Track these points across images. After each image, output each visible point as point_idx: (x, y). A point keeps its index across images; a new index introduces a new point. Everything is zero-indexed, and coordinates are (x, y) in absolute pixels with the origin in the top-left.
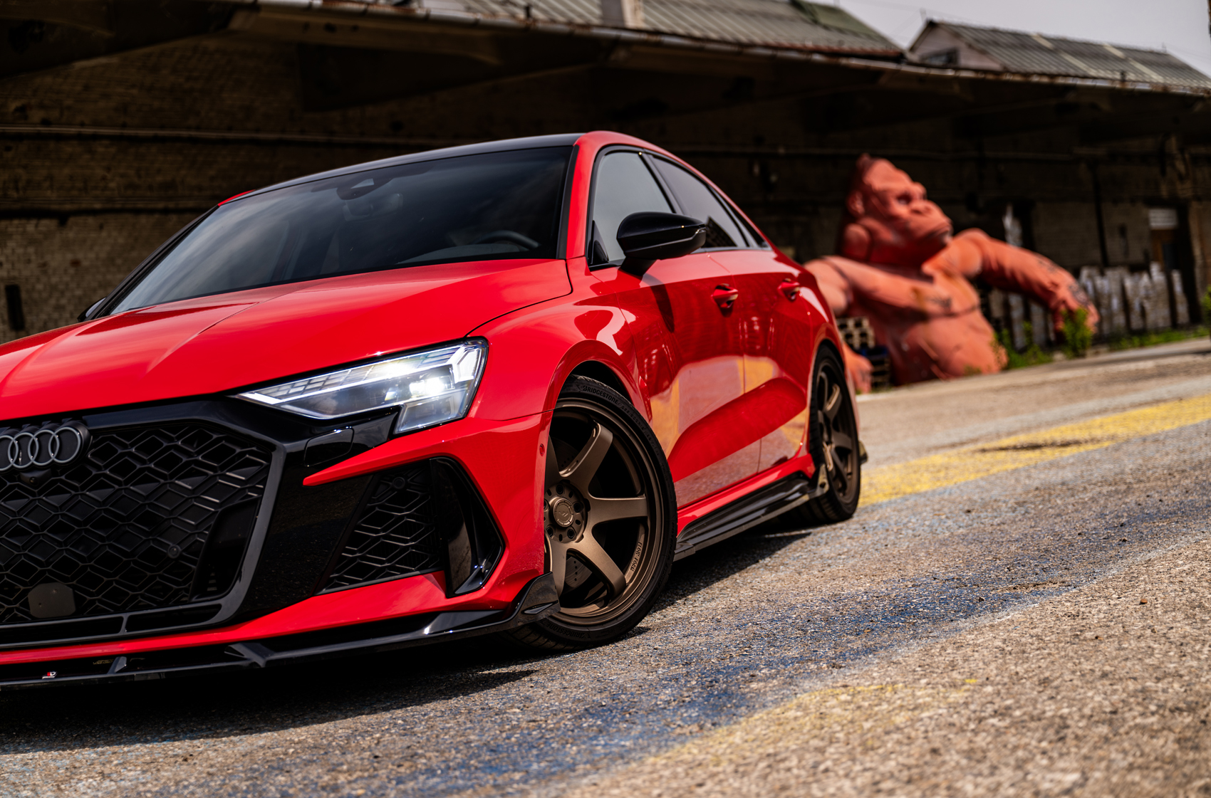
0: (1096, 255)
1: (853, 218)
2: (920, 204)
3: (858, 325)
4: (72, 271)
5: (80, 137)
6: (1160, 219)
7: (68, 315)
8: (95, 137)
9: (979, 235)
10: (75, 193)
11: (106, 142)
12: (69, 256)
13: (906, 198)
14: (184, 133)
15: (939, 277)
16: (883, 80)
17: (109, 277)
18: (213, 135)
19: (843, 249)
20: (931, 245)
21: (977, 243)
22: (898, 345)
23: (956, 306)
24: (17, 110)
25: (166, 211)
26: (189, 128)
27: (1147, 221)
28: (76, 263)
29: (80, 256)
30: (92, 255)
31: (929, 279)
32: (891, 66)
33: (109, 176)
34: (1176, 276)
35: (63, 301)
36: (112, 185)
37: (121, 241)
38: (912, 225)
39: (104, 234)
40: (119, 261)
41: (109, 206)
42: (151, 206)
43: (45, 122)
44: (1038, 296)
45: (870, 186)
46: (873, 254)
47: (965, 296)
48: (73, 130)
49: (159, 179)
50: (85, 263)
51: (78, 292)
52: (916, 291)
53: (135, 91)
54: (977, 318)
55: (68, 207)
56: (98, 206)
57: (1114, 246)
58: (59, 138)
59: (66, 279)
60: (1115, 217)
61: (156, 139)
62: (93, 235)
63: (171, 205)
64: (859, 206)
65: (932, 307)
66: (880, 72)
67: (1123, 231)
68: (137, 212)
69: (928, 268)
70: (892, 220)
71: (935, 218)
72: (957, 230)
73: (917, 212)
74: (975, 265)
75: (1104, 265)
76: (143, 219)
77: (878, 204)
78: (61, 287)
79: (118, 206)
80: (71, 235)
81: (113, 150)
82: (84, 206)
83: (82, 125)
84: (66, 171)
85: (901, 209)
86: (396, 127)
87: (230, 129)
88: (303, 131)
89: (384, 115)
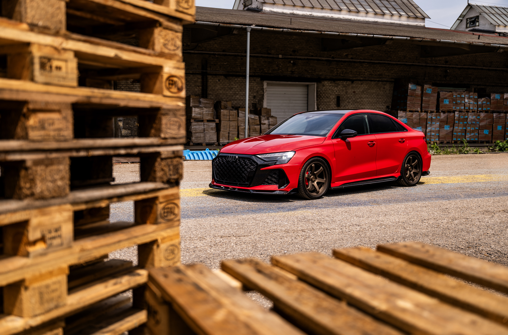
4: (353, 94)
5: (360, 62)
7: (351, 104)
8: (364, 62)
10: (357, 75)
11: (366, 64)
12: (353, 90)
14: (386, 62)
17: (362, 96)
18: (394, 63)
24: (346, 55)
25: (379, 81)
26: (388, 61)
28: (354, 92)
29: (356, 90)
30: (359, 90)
33: (366, 72)
35: (350, 101)
36: (366, 74)
37: (366, 87)
39: (362, 86)
40: (365, 92)
41: (365, 79)
42: (375, 80)
43: (352, 58)
48: (358, 60)
49: (378, 73)
50: (357, 92)
51: (354, 99)
53: (375, 51)
55: (354, 79)
56: (362, 79)
58: (355, 62)
59: (351, 96)
61: (379, 63)
62: (359, 86)
63: (380, 80)
68: (371, 81)
76: (373, 83)
78: (350, 97)
79: (367, 79)
80: (354, 85)
81: (368, 65)
82: (358, 79)
83: (361, 59)
84: (355, 70)
86: (446, 62)
87: (399, 61)
88: (419, 63)
89: (443, 59)
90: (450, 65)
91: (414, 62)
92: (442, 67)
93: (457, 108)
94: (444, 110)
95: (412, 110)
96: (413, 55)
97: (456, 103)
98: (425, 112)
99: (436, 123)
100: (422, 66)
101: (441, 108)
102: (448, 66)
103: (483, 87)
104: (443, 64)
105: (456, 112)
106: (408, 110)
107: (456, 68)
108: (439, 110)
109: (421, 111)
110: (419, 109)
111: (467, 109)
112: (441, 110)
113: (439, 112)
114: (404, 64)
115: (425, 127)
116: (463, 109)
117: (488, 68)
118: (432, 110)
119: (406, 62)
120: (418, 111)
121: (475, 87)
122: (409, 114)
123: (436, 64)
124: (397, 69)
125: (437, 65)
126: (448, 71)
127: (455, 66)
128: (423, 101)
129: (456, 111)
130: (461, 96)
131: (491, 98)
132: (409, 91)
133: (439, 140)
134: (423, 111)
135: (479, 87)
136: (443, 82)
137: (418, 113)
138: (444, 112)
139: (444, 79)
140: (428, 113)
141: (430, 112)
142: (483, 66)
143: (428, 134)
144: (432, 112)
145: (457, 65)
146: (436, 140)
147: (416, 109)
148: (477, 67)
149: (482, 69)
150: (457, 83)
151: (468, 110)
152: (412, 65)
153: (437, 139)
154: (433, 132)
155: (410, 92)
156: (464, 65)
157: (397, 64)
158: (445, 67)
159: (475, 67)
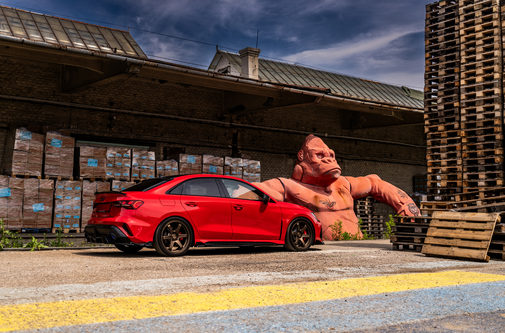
1: (299, 162)
2: (328, 158)
9: (375, 177)
13: (322, 155)
15: (335, 192)
21: (371, 180)
31: (329, 192)
45: (308, 147)
46: (304, 179)
47: (345, 203)
54: (349, 213)
64: (302, 156)
65: (321, 205)
69: (330, 188)
70: (312, 164)
73: (324, 161)
77: (309, 157)
86: (111, 104)
87: (18, 96)
88: (58, 101)
89: (106, 99)
90: (119, 109)
91: (48, 100)
92: (103, 110)
93: (116, 175)
94: (88, 177)
95: (23, 174)
96: (46, 88)
97: (114, 166)
98: (50, 178)
99: (72, 198)
100: (65, 106)
101: (83, 173)
102: (114, 110)
103: (180, 146)
104: (106, 107)
105: (113, 181)
106: (14, 174)
107: (129, 114)
108: (79, 176)
109: (43, 177)
110: (38, 174)
111: (136, 178)
112: (82, 177)
113: (80, 179)
114: (29, 101)
115: (52, 204)
116: (127, 177)
117: (186, 118)
118: (65, 175)
119: (33, 98)
120: (36, 177)
121: (165, 145)
122: (15, 181)
123: (92, 105)
124: (15, 108)
125: (93, 107)
126: (115, 118)
127: (127, 111)
128: (46, 159)
129: (114, 179)
130: (122, 155)
131: (180, 161)
132: (16, 141)
133: (80, 227)
134: (47, 176)
135: (172, 146)
136: (106, 135)
137: (37, 180)
138: (90, 180)
139: (108, 130)
140: (57, 182)
141: (60, 179)
142: (179, 116)
143: (57, 216)
144: (64, 179)
145: (132, 110)
146: (74, 226)
147: (30, 173)
148: (167, 116)
149: (177, 119)
150: (132, 137)
151: (138, 179)
152: (45, 103)
153: (77, 225)
154: (68, 213)
155: (18, 143)
156: (144, 111)
157: (14, 100)
158: (109, 111)
159: (164, 115)
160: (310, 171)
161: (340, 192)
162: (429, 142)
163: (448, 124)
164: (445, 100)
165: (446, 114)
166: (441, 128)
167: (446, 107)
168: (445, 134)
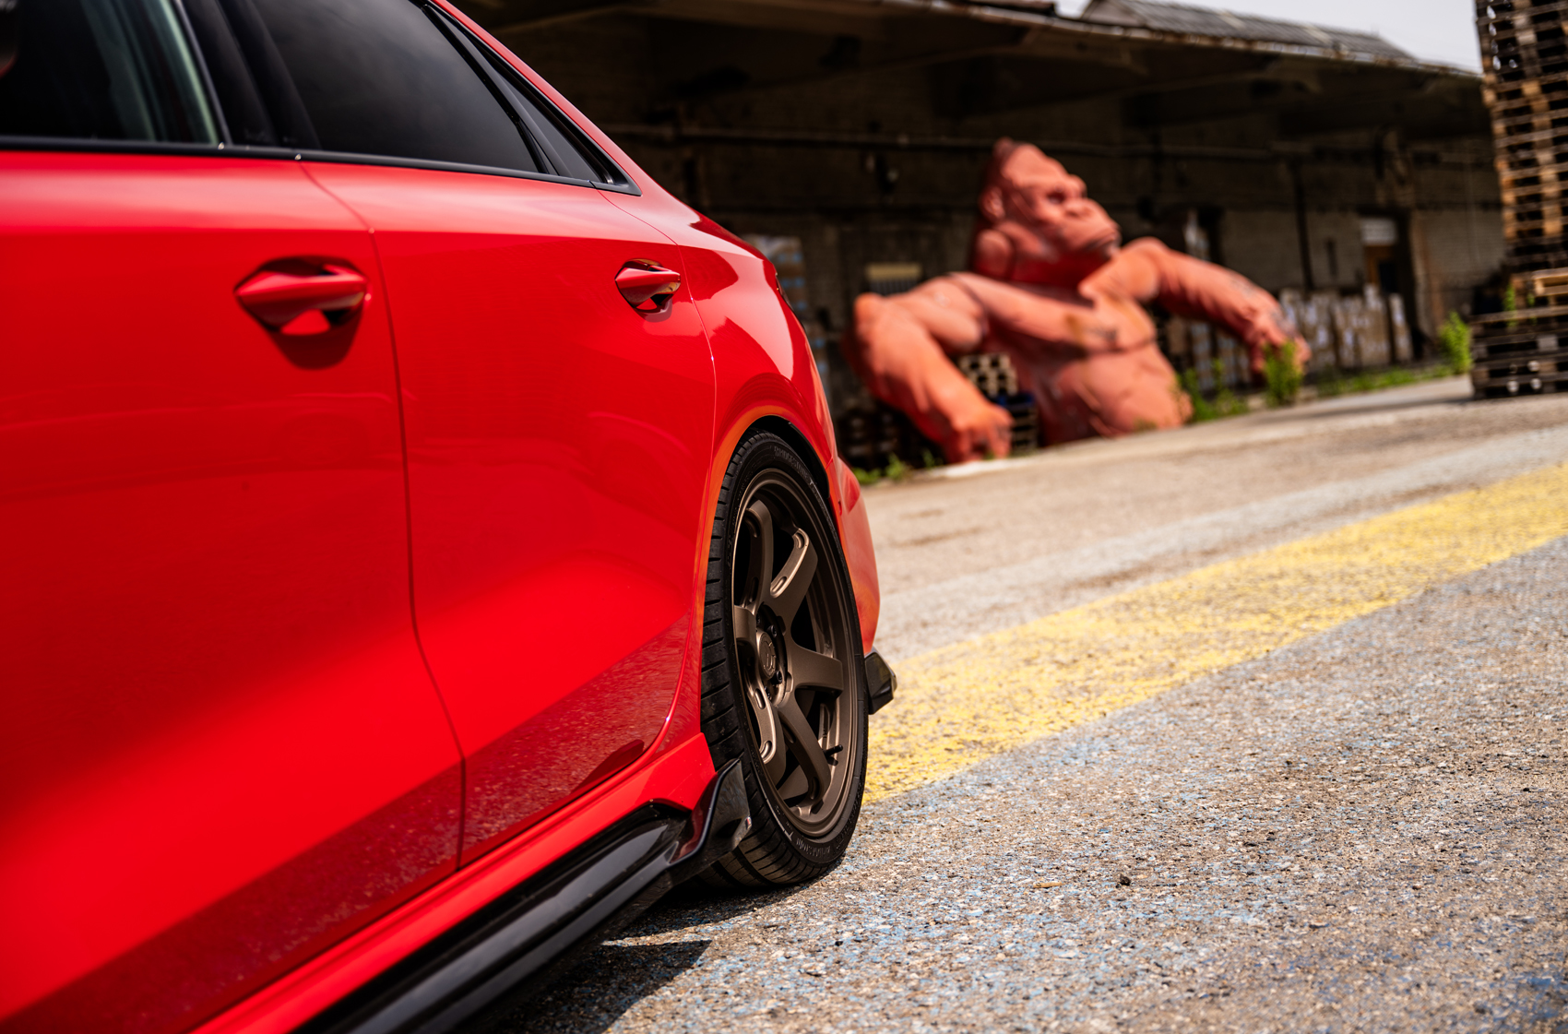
0: (1298, 276)
1: (988, 223)
2: (1076, 204)
3: (995, 364)
6: (1377, 232)
9: (1153, 247)
13: (1058, 196)
15: (1102, 302)
16: (1028, 39)
19: (976, 265)
20: (1091, 258)
21: (1152, 257)
22: (1047, 391)
23: (1125, 339)
27: (1359, 234)
31: (1088, 303)
32: (1038, 20)
34: (1397, 303)
38: (1066, 232)
44: (1230, 326)
45: (1010, 181)
46: (1015, 271)
47: (1135, 326)
52: (1071, 321)
54: (1152, 355)
57: (1319, 264)
60: (1321, 228)
64: (996, 207)
65: (1092, 340)
66: (1023, 29)
67: (1330, 246)
69: (1088, 288)
70: (1039, 225)
71: (1096, 223)
72: (1126, 240)
73: (1072, 214)
74: (1149, 286)
75: (1309, 288)
77: (1021, 206)
85: (1051, 211)
160: (1035, 246)
161: (1114, 298)
162: (1499, 127)
163: (1553, 78)
164: (1535, 20)
165: (1543, 53)
166: (1530, 88)
167: (1541, 36)
168: (1543, 102)
